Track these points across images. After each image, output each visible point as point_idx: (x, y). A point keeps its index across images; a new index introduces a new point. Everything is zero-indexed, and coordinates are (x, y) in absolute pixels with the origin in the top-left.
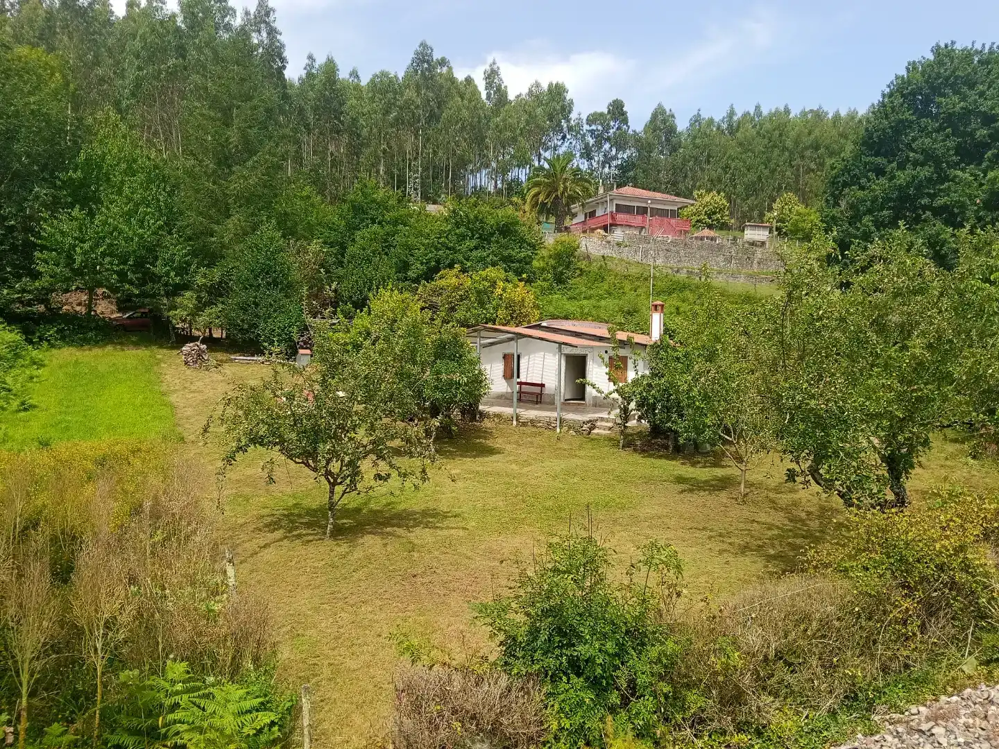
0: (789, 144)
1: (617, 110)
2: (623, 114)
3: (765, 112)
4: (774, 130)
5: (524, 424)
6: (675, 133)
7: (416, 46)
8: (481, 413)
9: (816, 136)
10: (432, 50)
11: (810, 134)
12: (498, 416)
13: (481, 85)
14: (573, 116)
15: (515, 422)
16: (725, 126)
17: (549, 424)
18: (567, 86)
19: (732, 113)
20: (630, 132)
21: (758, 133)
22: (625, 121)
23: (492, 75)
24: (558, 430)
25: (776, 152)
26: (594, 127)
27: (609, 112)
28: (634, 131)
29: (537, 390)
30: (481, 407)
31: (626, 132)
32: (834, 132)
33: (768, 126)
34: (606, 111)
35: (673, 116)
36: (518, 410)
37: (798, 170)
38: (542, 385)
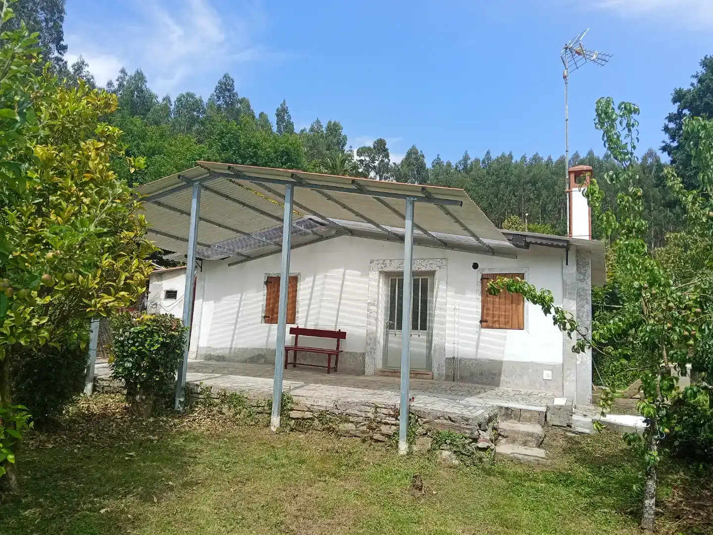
0: (513, 178)
1: (381, 148)
2: (386, 150)
3: (494, 156)
4: (501, 169)
5: (302, 425)
6: (425, 168)
7: (220, 77)
8: (190, 393)
9: (534, 175)
10: (233, 82)
11: (528, 173)
12: (232, 399)
13: (273, 119)
14: (346, 148)
15: (276, 420)
16: (461, 167)
17: (373, 425)
18: (342, 125)
19: (466, 158)
20: (391, 163)
21: (488, 173)
22: (387, 156)
23: (282, 113)
24: (403, 447)
25: (502, 186)
26: (362, 158)
27: (374, 147)
28: (394, 164)
29: (329, 344)
30: (190, 377)
31: (388, 164)
32: (548, 172)
33: (495, 165)
34: (372, 147)
35: (423, 156)
36: (286, 384)
37: (520, 199)
38: (340, 335)
